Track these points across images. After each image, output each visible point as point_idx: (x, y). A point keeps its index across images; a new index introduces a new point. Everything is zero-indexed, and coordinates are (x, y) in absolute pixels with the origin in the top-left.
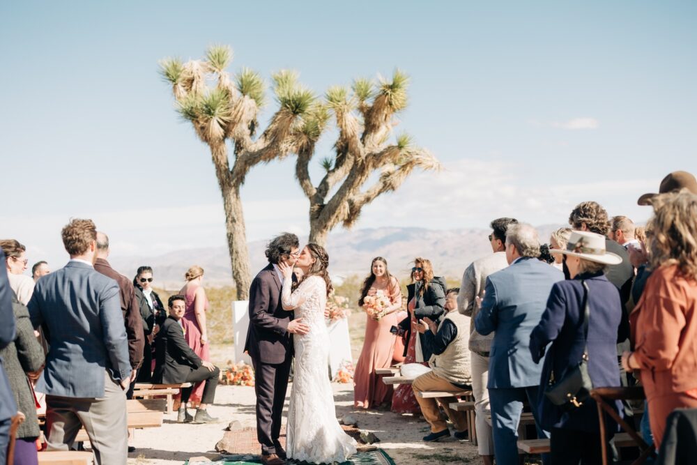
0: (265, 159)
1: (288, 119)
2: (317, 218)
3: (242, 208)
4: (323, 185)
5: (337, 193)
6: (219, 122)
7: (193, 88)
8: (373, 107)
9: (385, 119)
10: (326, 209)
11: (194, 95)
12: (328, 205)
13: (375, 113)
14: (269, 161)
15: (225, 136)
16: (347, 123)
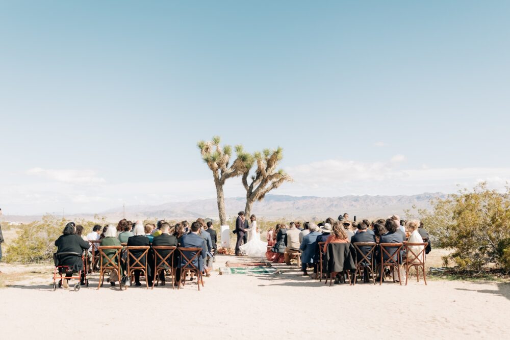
0: (232, 176)
1: (241, 162)
2: (249, 197)
3: (223, 193)
4: (252, 186)
5: (257, 189)
6: (217, 163)
7: (208, 151)
8: (270, 159)
9: (274, 163)
10: (253, 194)
11: (208, 153)
12: (253, 192)
13: (271, 161)
14: (234, 177)
15: (219, 168)
16: (261, 164)
